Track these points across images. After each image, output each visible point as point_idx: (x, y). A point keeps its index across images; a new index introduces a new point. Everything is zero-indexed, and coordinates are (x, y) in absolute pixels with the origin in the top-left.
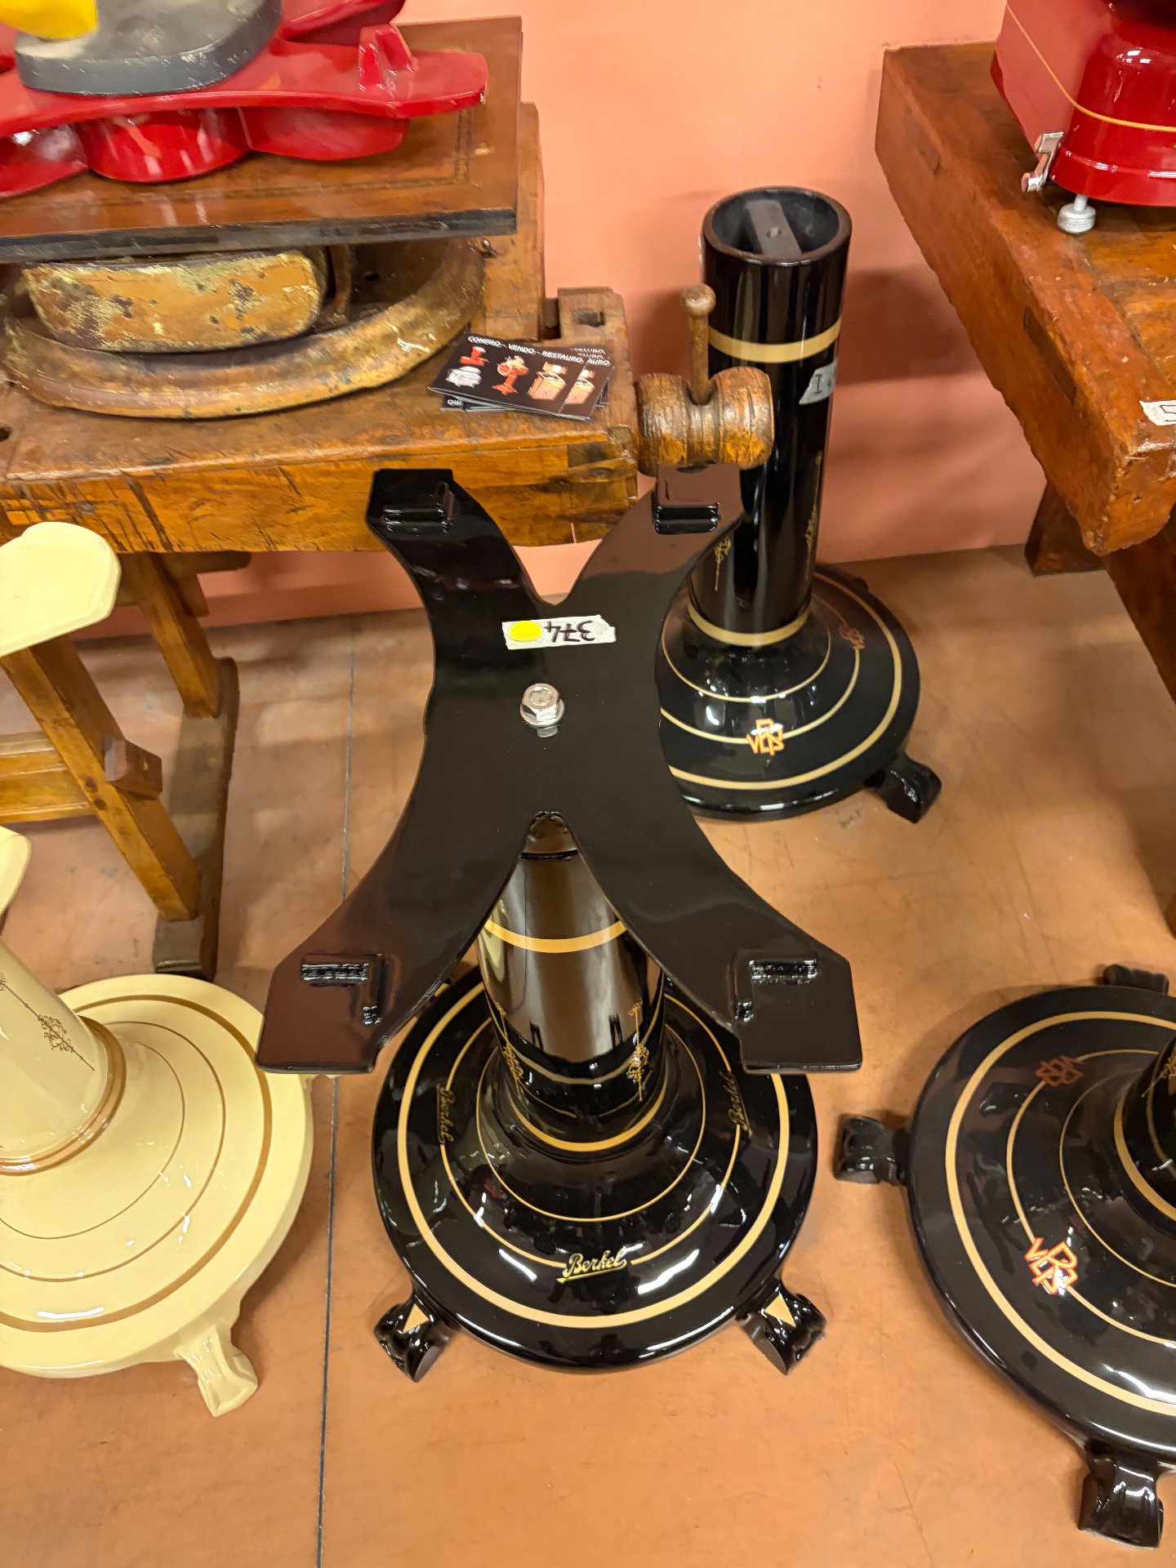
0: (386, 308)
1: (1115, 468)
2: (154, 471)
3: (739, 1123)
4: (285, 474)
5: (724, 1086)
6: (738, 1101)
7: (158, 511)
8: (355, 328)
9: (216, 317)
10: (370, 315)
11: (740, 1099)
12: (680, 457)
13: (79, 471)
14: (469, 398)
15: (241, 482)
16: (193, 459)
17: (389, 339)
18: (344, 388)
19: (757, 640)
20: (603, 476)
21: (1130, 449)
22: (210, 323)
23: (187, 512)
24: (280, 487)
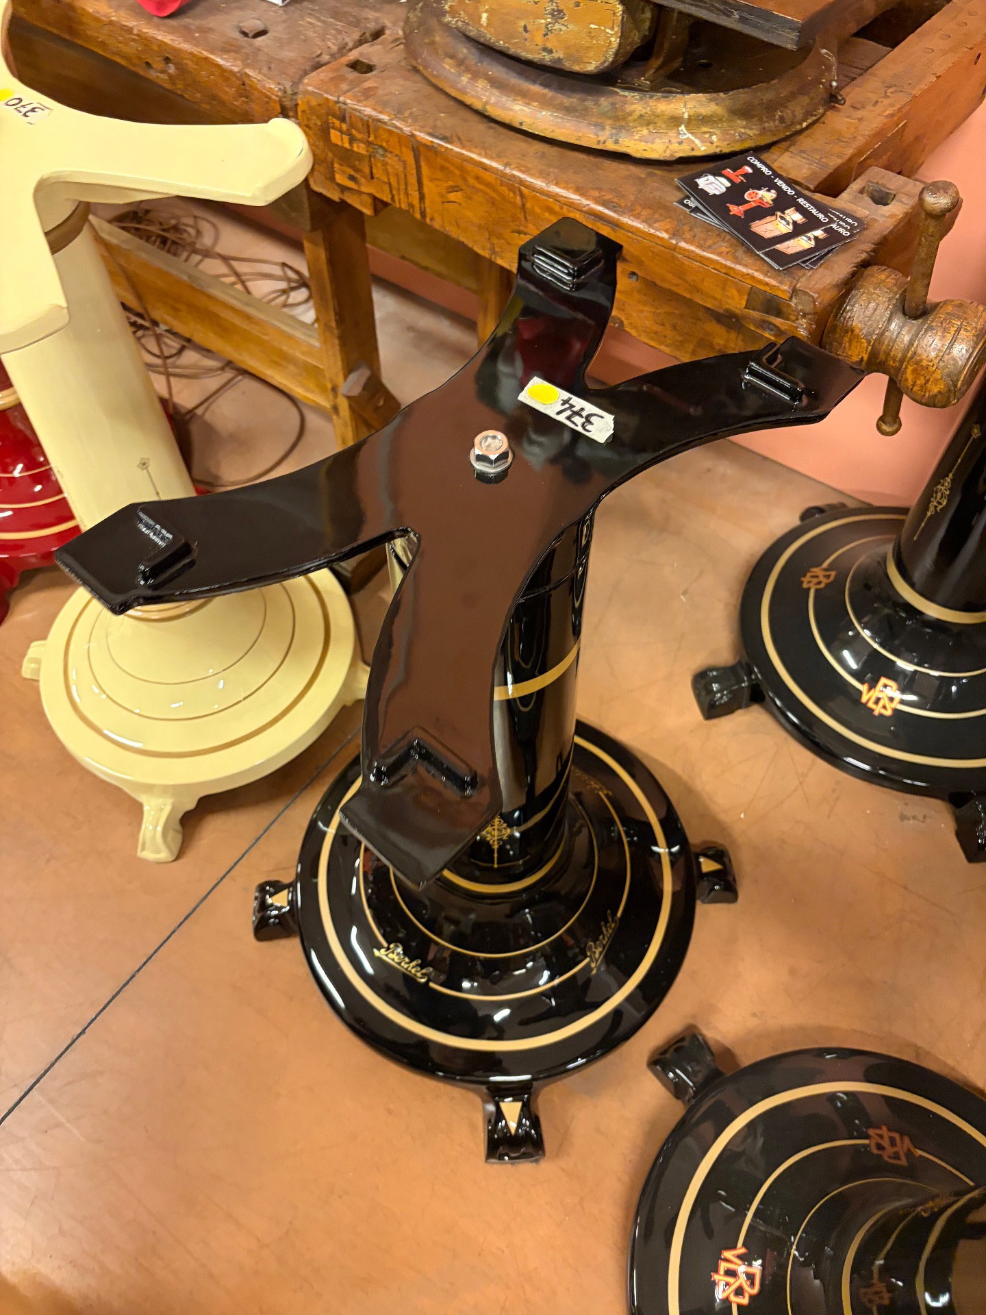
0: (689, 93)
2: (432, 142)
3: (590, 957)
4: (522, 195)
5: (602, 923)
6: (604, 942)
7: (425, 181)
8: (651, 97)
9: (529, 28)
10: (671, 92)
11: (607, 942)
12: (860, 357)
13: (385, 118)
14: (704, 206)
15: (488, 185)
16: (463, 147)
17: (675, 121)
19: (933, 611)
20: (773, 333)
22: (521, 29)
23: (444, 192)
24: (514, 204)
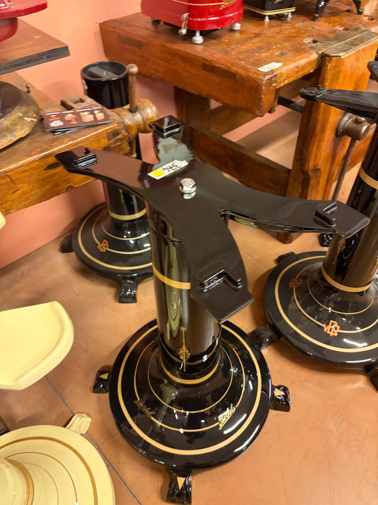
0: (14, 108)
1: (261, 87)
4: (9, 176)
8: (7, 116)
10: (10, 111)
17: (21, 118)
18: (14, 139)
20: (119, 142)
21: (264, 79)
24: (7, 183)
